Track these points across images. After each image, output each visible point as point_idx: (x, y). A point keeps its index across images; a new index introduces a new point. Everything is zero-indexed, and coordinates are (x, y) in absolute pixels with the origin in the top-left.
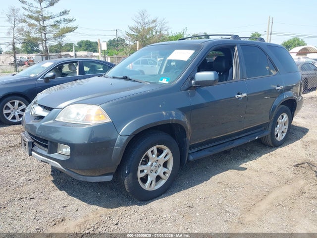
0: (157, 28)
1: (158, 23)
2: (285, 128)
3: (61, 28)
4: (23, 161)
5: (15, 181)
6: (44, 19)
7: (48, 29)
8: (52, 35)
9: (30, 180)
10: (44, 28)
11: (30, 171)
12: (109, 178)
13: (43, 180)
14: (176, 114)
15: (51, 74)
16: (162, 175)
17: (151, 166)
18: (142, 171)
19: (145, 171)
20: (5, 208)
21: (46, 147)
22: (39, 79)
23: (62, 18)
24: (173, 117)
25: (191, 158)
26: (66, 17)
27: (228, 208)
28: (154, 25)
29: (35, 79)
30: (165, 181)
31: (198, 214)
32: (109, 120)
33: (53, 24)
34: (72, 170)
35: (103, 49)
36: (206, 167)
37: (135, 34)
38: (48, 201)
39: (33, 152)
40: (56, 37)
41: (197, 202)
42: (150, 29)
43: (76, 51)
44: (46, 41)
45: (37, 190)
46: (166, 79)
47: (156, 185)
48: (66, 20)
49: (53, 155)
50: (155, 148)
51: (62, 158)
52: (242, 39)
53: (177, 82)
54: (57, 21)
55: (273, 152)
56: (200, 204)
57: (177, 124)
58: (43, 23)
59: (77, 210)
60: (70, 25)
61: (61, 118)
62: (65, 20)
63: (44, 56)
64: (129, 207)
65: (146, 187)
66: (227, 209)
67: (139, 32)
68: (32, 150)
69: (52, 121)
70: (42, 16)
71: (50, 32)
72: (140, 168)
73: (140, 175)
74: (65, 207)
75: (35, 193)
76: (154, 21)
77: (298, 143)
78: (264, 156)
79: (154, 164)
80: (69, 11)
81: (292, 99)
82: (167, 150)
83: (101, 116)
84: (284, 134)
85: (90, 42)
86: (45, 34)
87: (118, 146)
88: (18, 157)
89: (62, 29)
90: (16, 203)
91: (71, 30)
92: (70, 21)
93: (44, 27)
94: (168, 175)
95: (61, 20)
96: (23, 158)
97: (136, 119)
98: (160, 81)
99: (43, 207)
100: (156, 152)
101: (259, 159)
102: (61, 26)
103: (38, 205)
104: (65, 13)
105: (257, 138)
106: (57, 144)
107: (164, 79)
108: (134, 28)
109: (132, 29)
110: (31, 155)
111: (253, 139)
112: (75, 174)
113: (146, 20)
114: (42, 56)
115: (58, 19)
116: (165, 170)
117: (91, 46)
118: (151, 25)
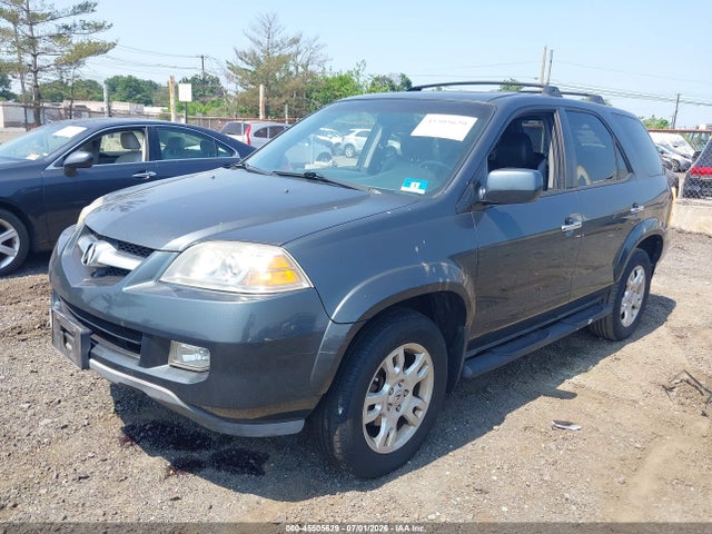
0: (299, 57)
1: (302, 45)
2: (637, 300)
3: (74, 42)
4: (32, 376)
5: (25, 431)
6: (33, 19)
7: (41, 45)
8: (51, 59)
9: (65, 427)
10: (32, 41)
11: (59, 402)
12: (296, 426)
13: (99, 427)
14: (449, 268)
15: (82, 156)
16: (410, 416)
17: (390, 394)
18: (372, 407)
19: (378, 408)
20: (15, 506)
21: (135, 349)
22: (51, 167)
23: (77, 19)
24: (445, 277)
25: (469, 372)
26: (88, 17)
27: (568, 490)
28: (293, 49)
29: (40, 166)
30: (416, 429)
31: (505, 509)
32: (306, 284)
33: (55, 32)
34: (210, 409)
35: (182, 99)
36: (485, 391)
37: (250, 68)
38: (126, 483)
39: (92, 361)
40: (62, 65)
41: (495, 478)
42: (284, 60)
43: (109, 101)
44: (35, 73)
45: (90, 455)
46: (418, 184)
47: (396, 439)
48: (88, 25)
49: (156, 371)
50: (399, 352)
51: (184, 379)
52: (565, 97)
53: (446, 191)
54: (66, 27)
55: (618, 354)
56: (501, 483)
57: (452, 293)
58: (31, 30)
59: (211, 507)
60: (98, 37)
61: (175, 276)
62: (85, 25)
63: (31, 107)
64: (338, 496)
65: (378, 444)
66: (567, 495)
67: (257, 63)
68: (90, 355)
69: (151, 283)
70: (28, 11)
71: (47, 51)
72: (370, 399)
73: (368, 418)
74: (178, 498)
75: (87, 464)
76: (295, 41)
77: (662, 330)
78: (602, 362)
79: (396, 388)
80: (95, 5)
81: (655, 236)
82: (422, 356)
83: (288, 272)
84: (636, 312)
85: (136, 81)
86: (35, 56)
87: (327, 347)
88: (17, 365)
89: (77, 47)
90: (43, 491)
91: (100, 49)
92: (98, 27)
93: (33, 38)
94: (421, 415)
95: (75, 26)
96: (29, 367)
97: (369, 280)
98: (404, 189)
99: (118, 500)
100: (402, 360)
101: (594, 370)
102: (76, 39)
103: (103, 494)
104: (84, 8)
105: (590, 321)
106: (170, 342)
107: (413, 184)
108: (246, 56)
109: (242, 56)
110: (86, 366)
111: (582, 325)
112: (210, 418)
113: (277, 38)
114: (25, 107)
115: (69, 21)
116: (417, 402)
117: (135, 90)
118: (287, 51)
